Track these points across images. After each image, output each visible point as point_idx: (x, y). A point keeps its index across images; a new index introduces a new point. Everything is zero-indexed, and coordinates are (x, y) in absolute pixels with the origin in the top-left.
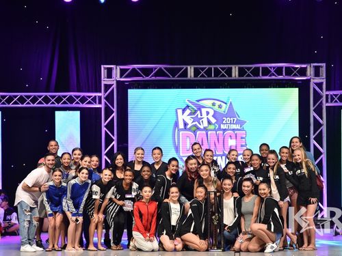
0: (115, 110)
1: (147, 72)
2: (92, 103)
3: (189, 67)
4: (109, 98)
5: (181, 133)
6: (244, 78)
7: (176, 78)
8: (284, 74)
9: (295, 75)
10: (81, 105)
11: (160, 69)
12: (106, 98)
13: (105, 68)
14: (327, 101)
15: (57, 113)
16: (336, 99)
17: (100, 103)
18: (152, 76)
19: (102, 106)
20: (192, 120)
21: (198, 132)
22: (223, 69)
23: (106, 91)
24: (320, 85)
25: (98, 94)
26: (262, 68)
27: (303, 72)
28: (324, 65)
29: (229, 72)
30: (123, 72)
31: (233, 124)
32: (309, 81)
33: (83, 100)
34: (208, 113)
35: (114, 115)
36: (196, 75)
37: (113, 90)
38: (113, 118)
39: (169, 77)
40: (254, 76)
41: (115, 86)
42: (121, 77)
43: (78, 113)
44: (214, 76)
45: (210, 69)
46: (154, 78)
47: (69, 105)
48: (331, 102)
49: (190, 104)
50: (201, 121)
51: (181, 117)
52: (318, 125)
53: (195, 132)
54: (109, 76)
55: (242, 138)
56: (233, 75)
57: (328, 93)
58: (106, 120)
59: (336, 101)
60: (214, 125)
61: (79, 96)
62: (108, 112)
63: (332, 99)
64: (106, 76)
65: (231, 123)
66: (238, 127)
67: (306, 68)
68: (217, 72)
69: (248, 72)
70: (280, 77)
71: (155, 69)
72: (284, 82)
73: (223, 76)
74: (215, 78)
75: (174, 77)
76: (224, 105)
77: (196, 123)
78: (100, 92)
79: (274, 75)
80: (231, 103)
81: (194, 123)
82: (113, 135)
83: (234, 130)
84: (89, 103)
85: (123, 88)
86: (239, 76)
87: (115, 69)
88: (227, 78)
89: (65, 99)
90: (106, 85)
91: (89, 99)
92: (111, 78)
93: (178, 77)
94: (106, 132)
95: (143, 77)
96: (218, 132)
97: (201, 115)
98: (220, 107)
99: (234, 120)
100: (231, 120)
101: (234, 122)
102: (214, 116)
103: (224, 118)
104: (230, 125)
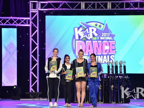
0: (38, 28)
1: (57, 5)
2: (24, 24)
3: (82, 3)
4: (34, 21)
5: (77, 42)
6: (115, 9)
7: (74, 9)
8: (139, 7)
10: (17, 25)
11: (65, 3)
12: (32, 21)
13: (32, 3)
17: (29, 23)
18: (60, 8)
19: (30, 25)
20: (84, 34)
21: (87, 41)
22: (102, 4)
23: (32, 17)
25: (29, 19)
26: (126, 3)
29: (106, 5)
30: (42, 5)
31: (108, 37)
33: (19, 21)
34: (93, 30)
36: (86, 7)
37: (37, 16)
38: (37, 32)
39: (70, 8)
40: (121, 8)
41: (37, 14)
42: (41, 8)
43: (16, 29)
44: (97, 8)
45: (94, 4)
46: (61, 9)
47: (10, 25)
50: (88, 35)
51: (77, 33)
53: (85, 41)
54: (34, 7)
55: (113, 45)
56: (108, 7)
58: (32, 34)
60: (96, 37)
61: (16, 19)
62: (34, 29)
64: (32, 7)
66: (110, 38)
68: (99, 6)
69: (117, 6)
70: (136, 9)
71: (62, 3)
72: (139, 11)
73: (102, 8)
75: (73, 8)
76: (102, 25)
77: (86, 36)
78: (29, 17)
79: (132, 7)
80: (106, 24)
81: (85, 36)
82: (37, 43)
83: (108, 40)
84: (22, 23)
85: (42, 15)
86: (112, 8)
87: (38, 3)
88: (105, 9)
89: (7, 21)
90: (32, 13)
91: (22, 21)
92: (36, 9)
93: (75, 8)
94: (32, 41)
95: (55, 8)
96: (98, 42)
97: (89, 31)
98: (100, 26)
99: (108, 34)
100: (106, 35)
101: (108, 36)
102: (96, 32)
103: (102, 33)
104: (106, 37)
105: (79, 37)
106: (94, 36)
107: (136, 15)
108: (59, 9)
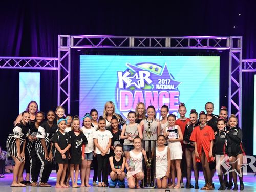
0: (69, 72)
1: (96, 41)
2: (50, 67)
3: (130, 38)
4: (64, 62)
5: (121, 91)
6: (176, 47)
7: (119, 47)
8: (208, 45)
9: (217, 46)
10: (41, 68)
11: (107, 39)
12: (62, 62)
13: (61, 38)
14: (243, 68)
15: (21, 74)
16: (250, 66)
17: (57, 66)
18: (100, 45)
19: (58, 69)
20: (131, 80)
22: (158, 40)
23: (61, 57)
24: (237, 54)
25: (56, 59)
26: (191, 39)
27: (223, 43)
28: (241, 38)
29: (163, 42)
30: (76, 41)
31: (167, 84)
32: (228, 51)
33: (43, 63)
35: (68, 76)
36: (136, 44)
37: (68, 55)
38: (67, 78)
39: (114, 46)
40: (184, 46)
41: (69, 53)
42: (74, 45)
43: (38, 74)
44: (151, 46)
45: (148, 40)
46: (101, 46)
47: (31, 67)
48: (247, 68)
49: (130, 68)
52: (235, 87)
53: (133, 92)
54: (65, 44)
55: (175, 97)
56: (167, 45)
57: (243, 61)
58: (61, 80)
59: (250, 68)
61: (40, 60)
62: (64, 74)
63: (247, 66)
64: (62, 44)
65: (165, 84)
66: (172, 87)
67: (226, 40)
68: (154, 43)
69: (179, 43)
70: (205, 47)
71: (103, 39)
72: (208, 51)
73: (158, 45)
74: (152, 48)
75: (118, 45)
76: (160, 68)
77: (134, 83)
78: (57, 57)
79: (200, 45)
80: (166, 67)
81: (132, 84)
82: (67, 93)
83: (168, 90)
84: (48, 66)
85: (76, 55)
86: (172, 45)
87: (69, 38)
88: (162, 47)
89: (27, 63)
90: (61, 52)
91: (48, 63)
92: (66, 46)
93: (121, 46)
94: (61, 89)
95: (92, 45)
96: (153, 92)
97: (139, 77)
98: (156, 70)
99: (168, 81)
100: (165, 81)
102: (150, 78)
103: (159, 79)
105: (125, 84)
106: (146, 83)
107: (204, 55)
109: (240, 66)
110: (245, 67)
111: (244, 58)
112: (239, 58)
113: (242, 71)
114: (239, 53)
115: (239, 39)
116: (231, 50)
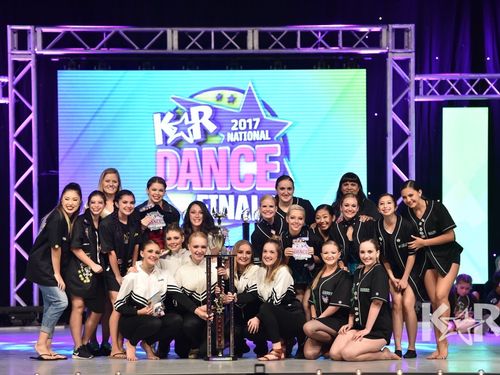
0: (33, 108)
1: (92, 39)
3: (169, 31)
4: (23, 87)
6: (270, 51)
7: (145, 51)
8: (341, 44)
9: (361, 46)
11: (117, 34)
12: (17, 87)
13: (14, 31)
14: (417, 93)
16: (433, 89)
17: (5, 95)
18: (102, 46)
19: (9, 101)
20: (176, 129)
21: (186, 150)
22: (231, 34)
23: (16, 74)
24: (404, 64)
25: (5, 80)
26: (302, 32)
27: (374, 40)
28: (411, 27)
29: (242, 39)
30: (47, 39)
31: (253, 130)
32: (384, 56)
34: (201, 115)
35: (32, 117)
36: (182, 45)
37: (29, 71)
38: (31, 122)
39: (133, 48)
40: (287, 47)
41: (32, 65)
42: (44, 47)
44: (216, 48)
45: (208, 34)
46: (104, 51)
48: (425, 94)
50: (189, 130)
52: (400, 136)
53: (181, 151)
54: (23, 44)
56: (250, 45)
57: (418, 78)
58: (16, 126)
59: (433, 93)
63: (426, 89)
64: (16, 46)
65: (247, 130)
67: (380, 33)
68: (221, 41)
69: (277, 40)
70: (334, 49)
71: (108, 33)
72: (341, 58)
73: (231, 46)
74: (217, 52)
75: (141, 48)
77: (182, 134)
78: (6, 75)
79: (322, 45)
82: (31, 154)
85: (48, 70)
86: (261, 47)
87: (32, 32)
88: (239, 50)
90: (16, 63)
92: (26, 49)
93: (149, 48)
94: (17, 148)
95: (85, 48)
97: (190, 120)
98: (232, 100)
100: (248, 124)
101: (256, 127)
102: (212, 119)
103: (233, 121)
104: (245, 133)
107: (332, 67)
108: (99, 49)
109: (412, 89)
110: (421, 90)
111: (418, 71)
112: (407, 71)
113: (414, 99)
114: (407, 61)
115: (408, 30)
116: (390, 54)
